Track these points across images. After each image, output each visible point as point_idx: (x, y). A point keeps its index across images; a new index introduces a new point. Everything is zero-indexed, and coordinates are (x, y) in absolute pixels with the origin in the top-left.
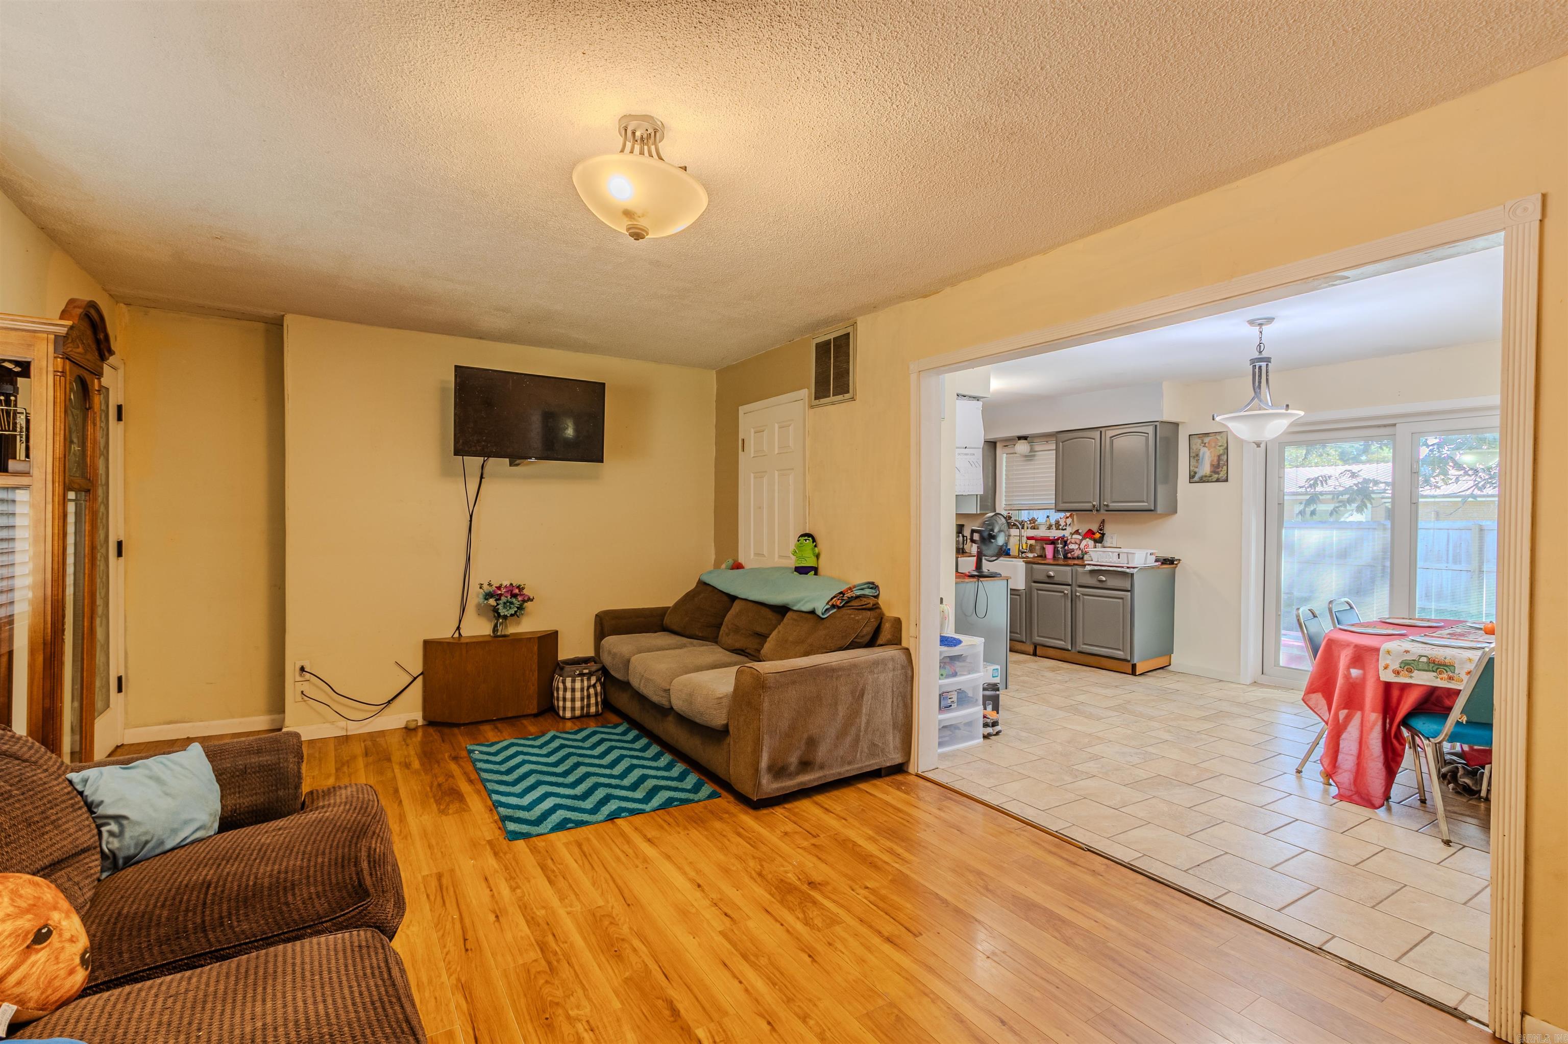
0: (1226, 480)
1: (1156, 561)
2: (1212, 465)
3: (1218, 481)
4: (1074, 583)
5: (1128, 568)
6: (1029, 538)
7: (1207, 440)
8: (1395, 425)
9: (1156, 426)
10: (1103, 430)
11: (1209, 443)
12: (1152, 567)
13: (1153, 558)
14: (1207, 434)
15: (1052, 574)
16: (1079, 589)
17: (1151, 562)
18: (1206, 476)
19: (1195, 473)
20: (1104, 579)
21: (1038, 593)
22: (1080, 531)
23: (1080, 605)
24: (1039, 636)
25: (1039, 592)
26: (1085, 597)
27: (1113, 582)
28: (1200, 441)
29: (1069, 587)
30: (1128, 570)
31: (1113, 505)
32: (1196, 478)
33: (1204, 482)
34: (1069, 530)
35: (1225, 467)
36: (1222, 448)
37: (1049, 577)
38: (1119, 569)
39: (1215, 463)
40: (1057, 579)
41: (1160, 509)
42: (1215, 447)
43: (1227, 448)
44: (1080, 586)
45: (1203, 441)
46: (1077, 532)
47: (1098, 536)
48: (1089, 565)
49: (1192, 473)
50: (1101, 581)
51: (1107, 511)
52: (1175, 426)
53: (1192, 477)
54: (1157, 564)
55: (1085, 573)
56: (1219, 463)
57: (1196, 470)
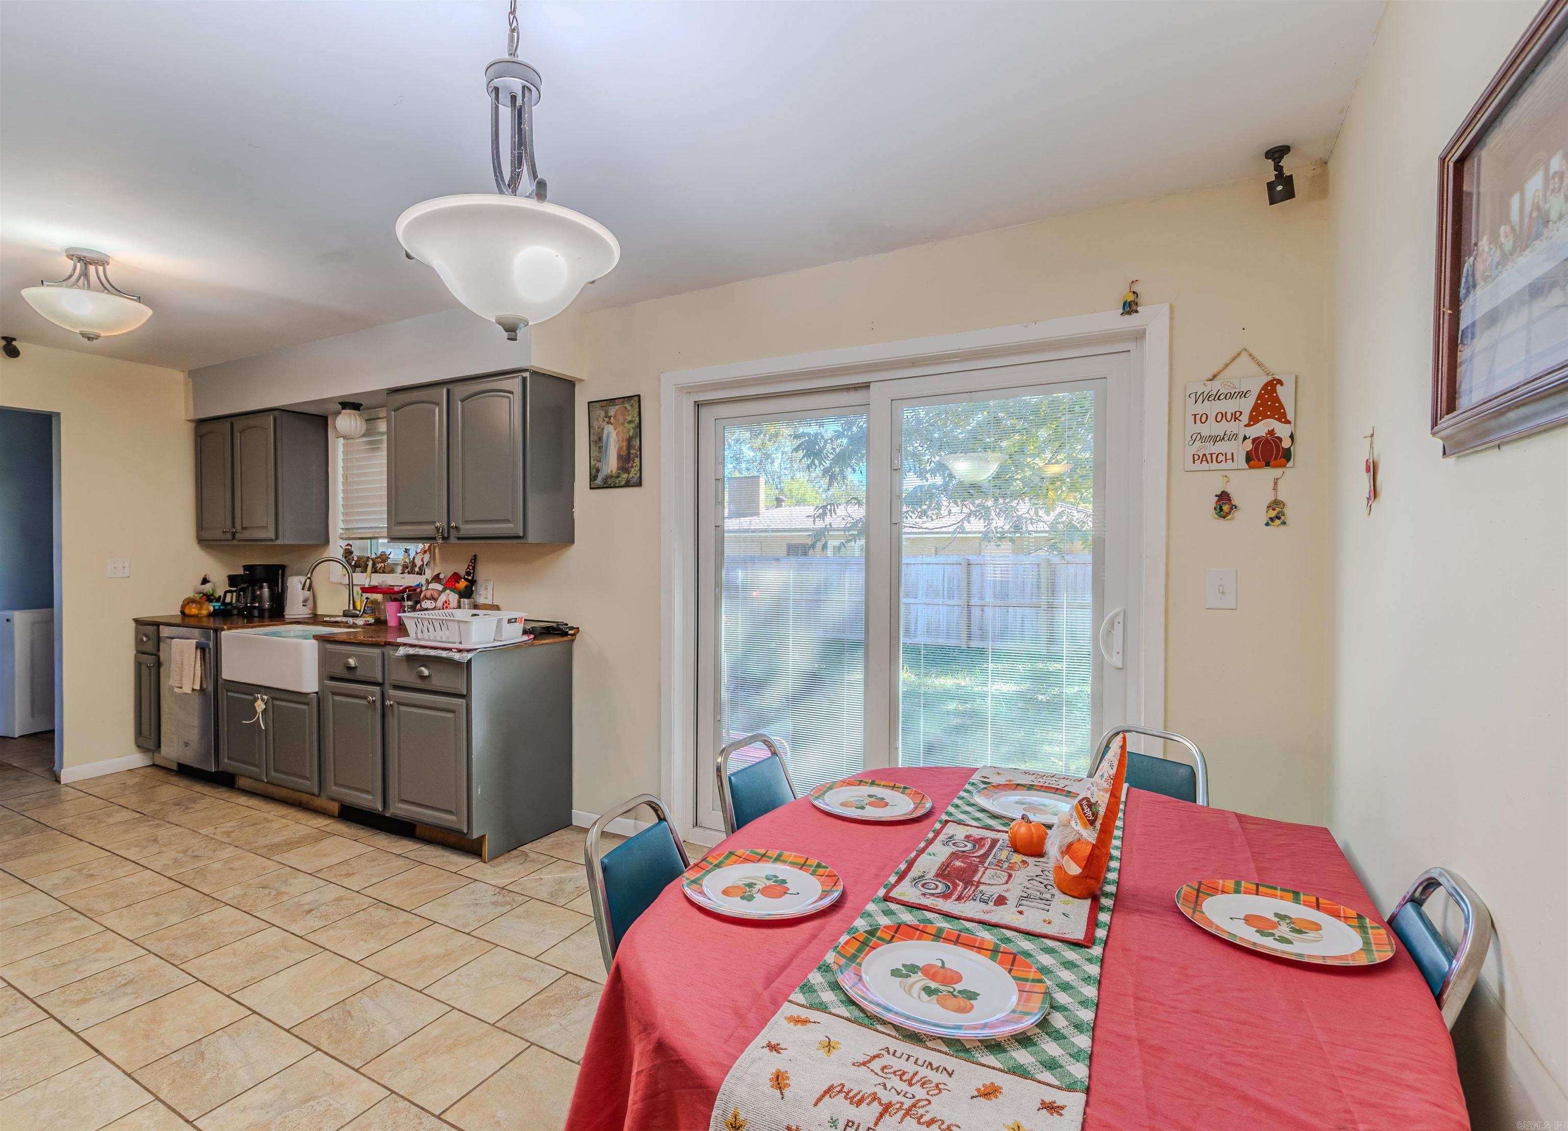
0: (639, 484)
1: (525, 632)
2: (620, 457)
3: (628, 484)
4: (387, 681)
5: (460, 651)
6: (364, 590)
7: (612, 411)
8: (866, 386)
9: (524, 379)
10: (450, 386)
11: (615, 416)
12: (517, 646)
13: (519, 627)
14: (612, 401)
15: (352, 662)
16: (392, 692)
17: (514, 634)
18: (611, 477)
19: (598, 471)
20: (426, 672)
21: (334, 701)
22: (442, 576)
23: (392, 723)
24: (336, 784)
25: (337, 698)
26: (403, 708)
27: (440, 680)
28: (602, 414)
29: (377, 689)
30: (457, 656)
31: (468, 529)
32: (599, 481)
33: (610, 487)
34: (429, 574)
35: (637, 460)
36: (632, 425)
37: (350, 669)
38: (444, 654)
39: (624, 453)
40: (360, 674)
41: (532, 538)
42: (623, 424)
43: (640, 426)
44: (396, 687)
45: (606, 412)
46: (436, 579)
47: (462, 584)
48: (405, 645)
49: (594, 471)
50: (423, 678)
51: (459, 538)
52: (569, 384)
53: (593, 478)
54: (525, 638)
55: (399, 659)
56: (629, 453)
57: (599, 465)
